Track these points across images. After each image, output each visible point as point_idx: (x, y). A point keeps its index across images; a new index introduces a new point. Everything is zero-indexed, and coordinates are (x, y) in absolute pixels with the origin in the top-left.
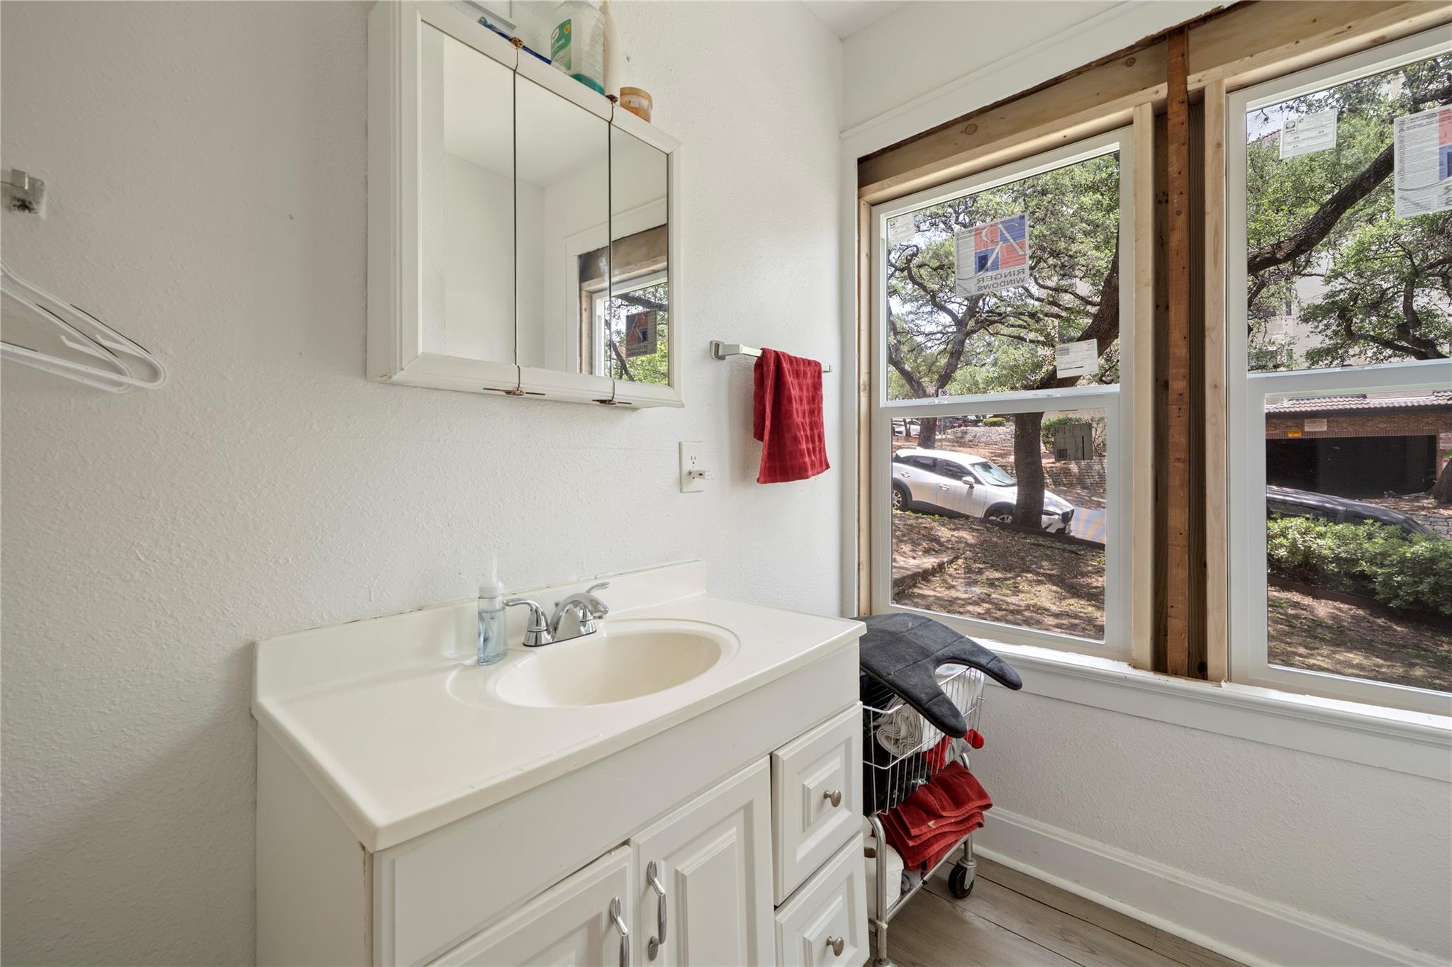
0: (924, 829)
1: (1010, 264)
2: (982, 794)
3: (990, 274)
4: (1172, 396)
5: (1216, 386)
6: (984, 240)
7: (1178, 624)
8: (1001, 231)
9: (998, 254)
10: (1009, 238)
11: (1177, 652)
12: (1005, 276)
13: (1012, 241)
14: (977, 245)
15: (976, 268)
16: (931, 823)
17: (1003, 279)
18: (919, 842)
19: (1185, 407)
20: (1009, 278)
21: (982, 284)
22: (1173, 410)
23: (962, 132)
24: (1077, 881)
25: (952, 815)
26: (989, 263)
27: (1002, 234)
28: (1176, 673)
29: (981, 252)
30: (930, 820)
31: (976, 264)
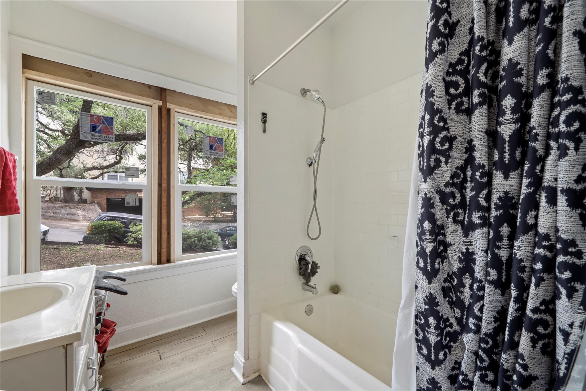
0: (104, 338)
1: (107, 133)
2: (113, 322)
3: (97, 134)
4: (163, 188)
5: (173, 187)
6: (94, 120)
7: (164, 250)
8: (103, 120)
9: (101, 128)
10: (106, 123)
11: (164, 258)
12: (104, 137)
13: (107, 125)
14: (91, 121)
15: (91, 130)
16: (105, 336)
17: (103, 138)
18: (103, 343)
19: (166, 191)
20: (106, 138)
21: (93, 137)
22: (163, 192)
23: (84, 73)
24: (137, 338)
25: (109, 331)
26: (97, 130)
27: (103, 121)
28: (164, 264)
29: (93, 124)
30: (104, 335)
31: (90, 128)
